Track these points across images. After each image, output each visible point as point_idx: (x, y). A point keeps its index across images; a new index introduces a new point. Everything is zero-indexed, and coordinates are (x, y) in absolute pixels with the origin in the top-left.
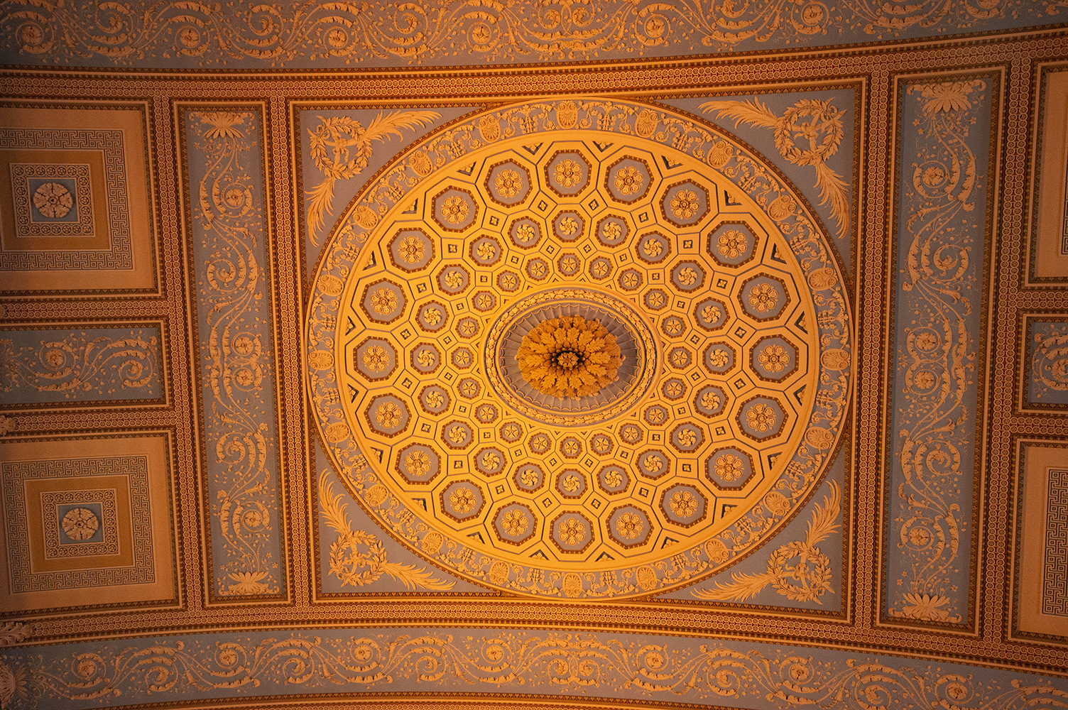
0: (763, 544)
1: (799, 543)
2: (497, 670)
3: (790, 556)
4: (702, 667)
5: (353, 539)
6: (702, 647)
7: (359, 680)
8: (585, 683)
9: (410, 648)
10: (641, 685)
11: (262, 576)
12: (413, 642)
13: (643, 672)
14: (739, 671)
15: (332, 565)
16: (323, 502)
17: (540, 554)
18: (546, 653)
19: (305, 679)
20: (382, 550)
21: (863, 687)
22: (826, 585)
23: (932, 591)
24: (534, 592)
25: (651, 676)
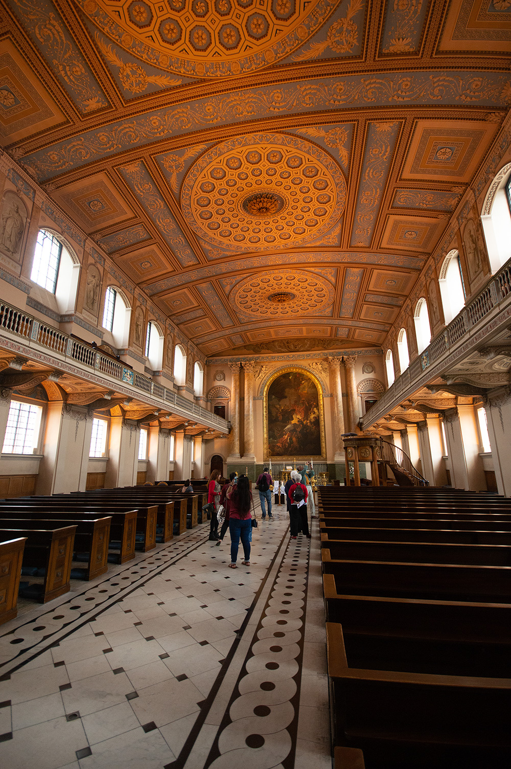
0: (325, 23)
1: (342, 19)
2: (212, 117)
3: (338, 28)
4: (299, 95)
5: (127, 69)
6: (298, 86)
7: (158, 135)
8: (250, 114)
9: (173, 116)
10: (273, 110)
11: (96, 99)
12: (174, 113)
13: (274, 103)
14: (315, 94)
15: (124, 85)
16: (104, 52)
17: (217, 54)
18: (231, 104)
19: (137, 140)
20: (143, 70)
21: (367, 91)
22: (355, 41)
23: (404, 35)
24: (219, 75)
25: (277, 105)
